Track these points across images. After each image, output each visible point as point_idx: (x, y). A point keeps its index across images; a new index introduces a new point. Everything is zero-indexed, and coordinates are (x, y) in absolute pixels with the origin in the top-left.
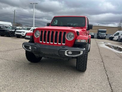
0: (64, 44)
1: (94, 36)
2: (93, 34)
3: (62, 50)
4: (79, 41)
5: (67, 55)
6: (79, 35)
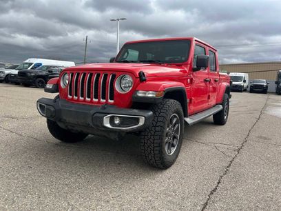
0: (112, 101)
1: (267, 87)
2: (263, 82)
3: (98, 115)
4: (140, 94)
5: (108, 125)
6: (145, 80)
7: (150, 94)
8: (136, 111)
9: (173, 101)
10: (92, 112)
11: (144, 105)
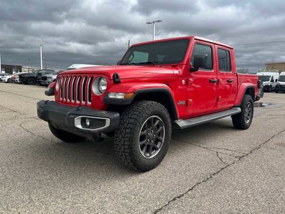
0: (90, 103)
3: (71, 116)
4: (111, 96)
5: (80, 126)
6: (119, 82)
7: (120, 96)
8: (104, 112)
9: (150, 102)
10: (68, 113)
11: (112, 106)
